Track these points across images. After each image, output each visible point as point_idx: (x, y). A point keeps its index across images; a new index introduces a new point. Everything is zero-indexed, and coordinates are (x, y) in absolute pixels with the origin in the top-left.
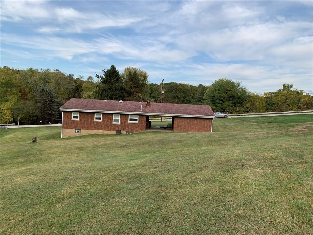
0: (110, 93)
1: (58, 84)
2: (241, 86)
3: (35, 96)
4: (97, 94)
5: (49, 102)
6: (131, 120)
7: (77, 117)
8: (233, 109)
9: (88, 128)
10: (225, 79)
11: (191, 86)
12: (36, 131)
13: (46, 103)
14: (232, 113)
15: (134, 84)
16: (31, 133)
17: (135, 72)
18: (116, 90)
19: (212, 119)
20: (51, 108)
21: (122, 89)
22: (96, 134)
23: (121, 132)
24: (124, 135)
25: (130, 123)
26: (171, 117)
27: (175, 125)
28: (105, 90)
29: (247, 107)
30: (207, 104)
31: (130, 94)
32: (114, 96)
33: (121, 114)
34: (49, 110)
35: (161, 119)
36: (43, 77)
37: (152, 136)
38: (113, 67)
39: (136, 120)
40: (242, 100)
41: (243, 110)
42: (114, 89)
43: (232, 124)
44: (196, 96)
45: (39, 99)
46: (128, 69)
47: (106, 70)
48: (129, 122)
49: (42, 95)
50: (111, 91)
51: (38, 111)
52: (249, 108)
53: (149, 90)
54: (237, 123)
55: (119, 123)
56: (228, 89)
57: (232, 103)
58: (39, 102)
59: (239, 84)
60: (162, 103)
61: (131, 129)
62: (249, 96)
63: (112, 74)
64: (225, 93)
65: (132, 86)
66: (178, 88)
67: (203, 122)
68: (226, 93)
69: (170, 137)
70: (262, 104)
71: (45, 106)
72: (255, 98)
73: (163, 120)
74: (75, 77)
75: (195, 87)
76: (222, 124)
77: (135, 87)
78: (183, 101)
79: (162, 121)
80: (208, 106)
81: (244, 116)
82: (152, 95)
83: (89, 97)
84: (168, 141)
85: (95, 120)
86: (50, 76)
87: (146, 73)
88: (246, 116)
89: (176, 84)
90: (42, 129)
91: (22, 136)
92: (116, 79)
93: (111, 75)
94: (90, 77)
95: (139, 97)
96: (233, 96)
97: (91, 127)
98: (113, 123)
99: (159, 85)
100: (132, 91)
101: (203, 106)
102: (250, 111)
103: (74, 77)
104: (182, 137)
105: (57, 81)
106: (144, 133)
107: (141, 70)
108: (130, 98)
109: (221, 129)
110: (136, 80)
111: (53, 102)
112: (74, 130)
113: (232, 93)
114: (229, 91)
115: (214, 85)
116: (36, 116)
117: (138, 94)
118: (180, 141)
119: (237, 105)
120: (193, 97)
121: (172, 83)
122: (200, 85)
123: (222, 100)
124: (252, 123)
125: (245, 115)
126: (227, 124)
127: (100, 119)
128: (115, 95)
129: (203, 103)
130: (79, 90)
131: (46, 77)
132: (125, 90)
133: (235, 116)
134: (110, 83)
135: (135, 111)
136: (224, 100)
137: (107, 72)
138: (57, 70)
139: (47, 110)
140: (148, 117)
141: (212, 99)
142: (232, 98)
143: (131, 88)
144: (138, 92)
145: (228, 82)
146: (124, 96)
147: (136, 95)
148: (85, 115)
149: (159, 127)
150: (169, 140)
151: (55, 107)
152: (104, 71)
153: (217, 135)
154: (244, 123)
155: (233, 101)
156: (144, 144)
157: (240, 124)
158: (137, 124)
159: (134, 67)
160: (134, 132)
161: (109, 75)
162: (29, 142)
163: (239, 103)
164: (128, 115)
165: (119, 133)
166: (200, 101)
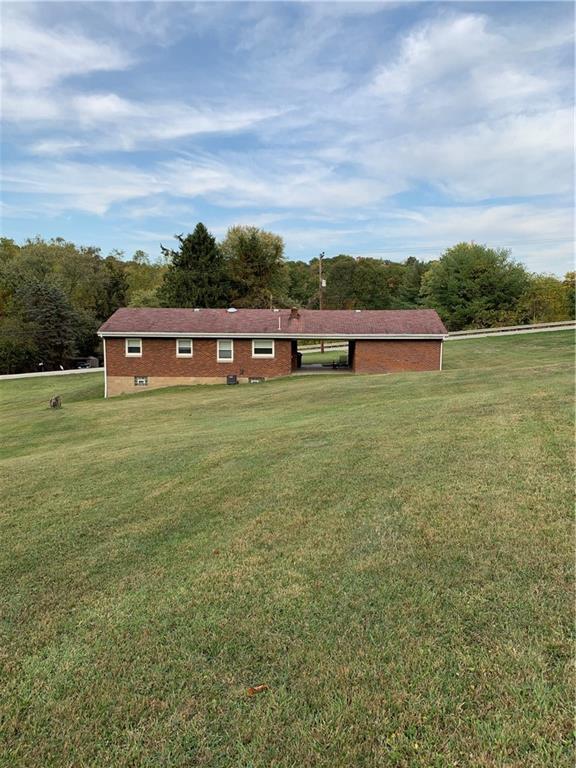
0: (198, 291)
1: (71, 274)
2: (509, 260)
3: (20, 305)
4: (168, 295)
5: (54, 318)
6: (258, 351)
7: (137, 350)
8: (492, 317)
9: (164, 374)
10: (470, 243)
11: (387, 262)
12: (35, 387)
13: (48, 321)
14: (489, 326)
15: (252, 268)
16: (24, 392)
17: (254, 238)
18: (210, 282)
19: (440, 341)
20: (58, 333)
21: (224, 279)
22: (181, 386)
23: (238, 379)
24: (244, 385)
25: (256, 359)
26: (345, 340)
27: (357, 359)
28: (185, 283)
29: (525, 311)
30: (430, 308)
31: (244, 291)
32: (206, 299)
33: (235, 340)
34: (54, 337)
35: (322, 348)
36: (35, 259)
37: (310, 383)
38: (201, 229)
39: (269, 351)
40: (512, 294)
41: (514, 316)
42: (206, 280)
43: (488, 351)
44: (403, 288)
45: (31, 313)
46: (236, 231)
47: (184, 237)
48: (254, 355)
49: (36, 303)
50: (199, 286)
51: (30, 341)
52: (529, 313)
53: (287, 279)
54: (499, 347)
55: (231, 360)
56: (479, 267)
57: (489, 302)
58: (32, 320)
59: (504, 255)
60: (324, 309)
61: (258, 372)
62: (527, 284)
63: (199, 243)
64: (470, 278)
65: (249, 270)
66: (357, 270)
67: (421, 348)
68: (474, 278)
69: (349, 384)
70: (560, 300)
71: (45, 328)
72: (543, 286)
73: (325, 350)
74: (104, 255)
75: (397, 264)
76: (464, 352)
77: (256, 274)
78: (370, 301)
79: (323, 352)
80: (431, 312)
81: (517, 332)
82: (295, 290)
83: (146, 302)
84: (349, 392)
85: (179, 355)
86: (52, 256)
87: (279, 239)
88: (523, 331)
89: (350, 259)
90: (48, 381)
91: (7, 398)
92: (208, 256)
93: (196, 247)
94: (140, 254)
95: (266, 297)
96: (491, 285)
97: (171, 371)
98: (219, 360)
99: (308, 263)
100: (249, 283)
101: (419, 312)
102: (532, 318)
103: (101, 255)
104: (377, 382)
105: (65, 266)
106: (290, 379)
107: (267, 231)
108: (245, 301)
109: (462, 363)
110: (257, 257)
111: (63, 318)
112: (131, 380)
113: (488, 278)
114: (483, 271)
115: (444, 259)
116: (28, 353)
117: (263, 291)
118: (373, 390)
119: (499, 306)
120: (393, 292)
121: (341, 257)
122: (411, 260)
123: (464, 296)
124: (535, 347)
125: (519, 329)
126: (477, 351)
127: (188, 351)
128: (209, 296)
129: (420, 304)
130: (120, 286)
131: (41, 258)
132: (233, 282)
133: (496, 332)
134: (195, 266)
135: (265, 331)
136: (469, 296)
137: (188, 240)
138: (59, 240)
139: (51, 337)
140: (294, 343)
141: (441, 293)
142: (487, 289)
143: (246, 276)
144: (262, 286)
145: (478, 252)
146: (230, 297)
147: (259, 292)
148: (156, 344)
149: (320, 365)
150: (349, 390)
151: (69, 330)
152: (181, 240)
153: (452, 375)
154: (517, 348)
155: (491, 298)
156: (297, 399)
157: (506, 350)
158: (270, 360)
159: (250, 225)
160: (266, 379)
161: (193, 248)
162: (44, 407)
163: (505, 302)
164: (250, 340)
165: (233, 382)
166: (413, 299)
